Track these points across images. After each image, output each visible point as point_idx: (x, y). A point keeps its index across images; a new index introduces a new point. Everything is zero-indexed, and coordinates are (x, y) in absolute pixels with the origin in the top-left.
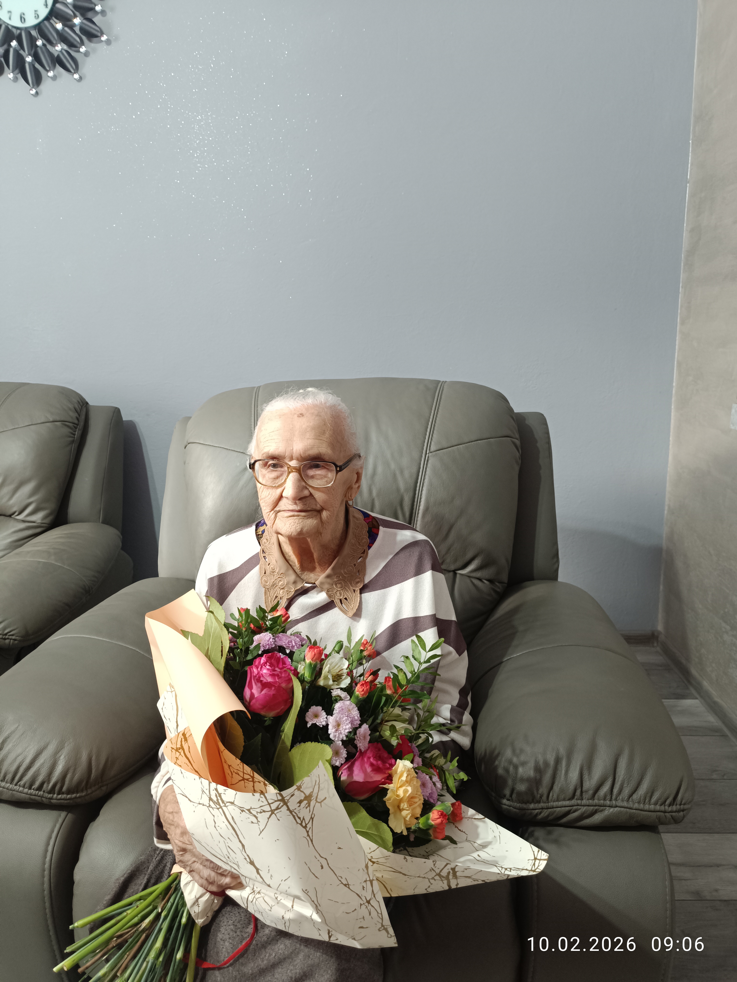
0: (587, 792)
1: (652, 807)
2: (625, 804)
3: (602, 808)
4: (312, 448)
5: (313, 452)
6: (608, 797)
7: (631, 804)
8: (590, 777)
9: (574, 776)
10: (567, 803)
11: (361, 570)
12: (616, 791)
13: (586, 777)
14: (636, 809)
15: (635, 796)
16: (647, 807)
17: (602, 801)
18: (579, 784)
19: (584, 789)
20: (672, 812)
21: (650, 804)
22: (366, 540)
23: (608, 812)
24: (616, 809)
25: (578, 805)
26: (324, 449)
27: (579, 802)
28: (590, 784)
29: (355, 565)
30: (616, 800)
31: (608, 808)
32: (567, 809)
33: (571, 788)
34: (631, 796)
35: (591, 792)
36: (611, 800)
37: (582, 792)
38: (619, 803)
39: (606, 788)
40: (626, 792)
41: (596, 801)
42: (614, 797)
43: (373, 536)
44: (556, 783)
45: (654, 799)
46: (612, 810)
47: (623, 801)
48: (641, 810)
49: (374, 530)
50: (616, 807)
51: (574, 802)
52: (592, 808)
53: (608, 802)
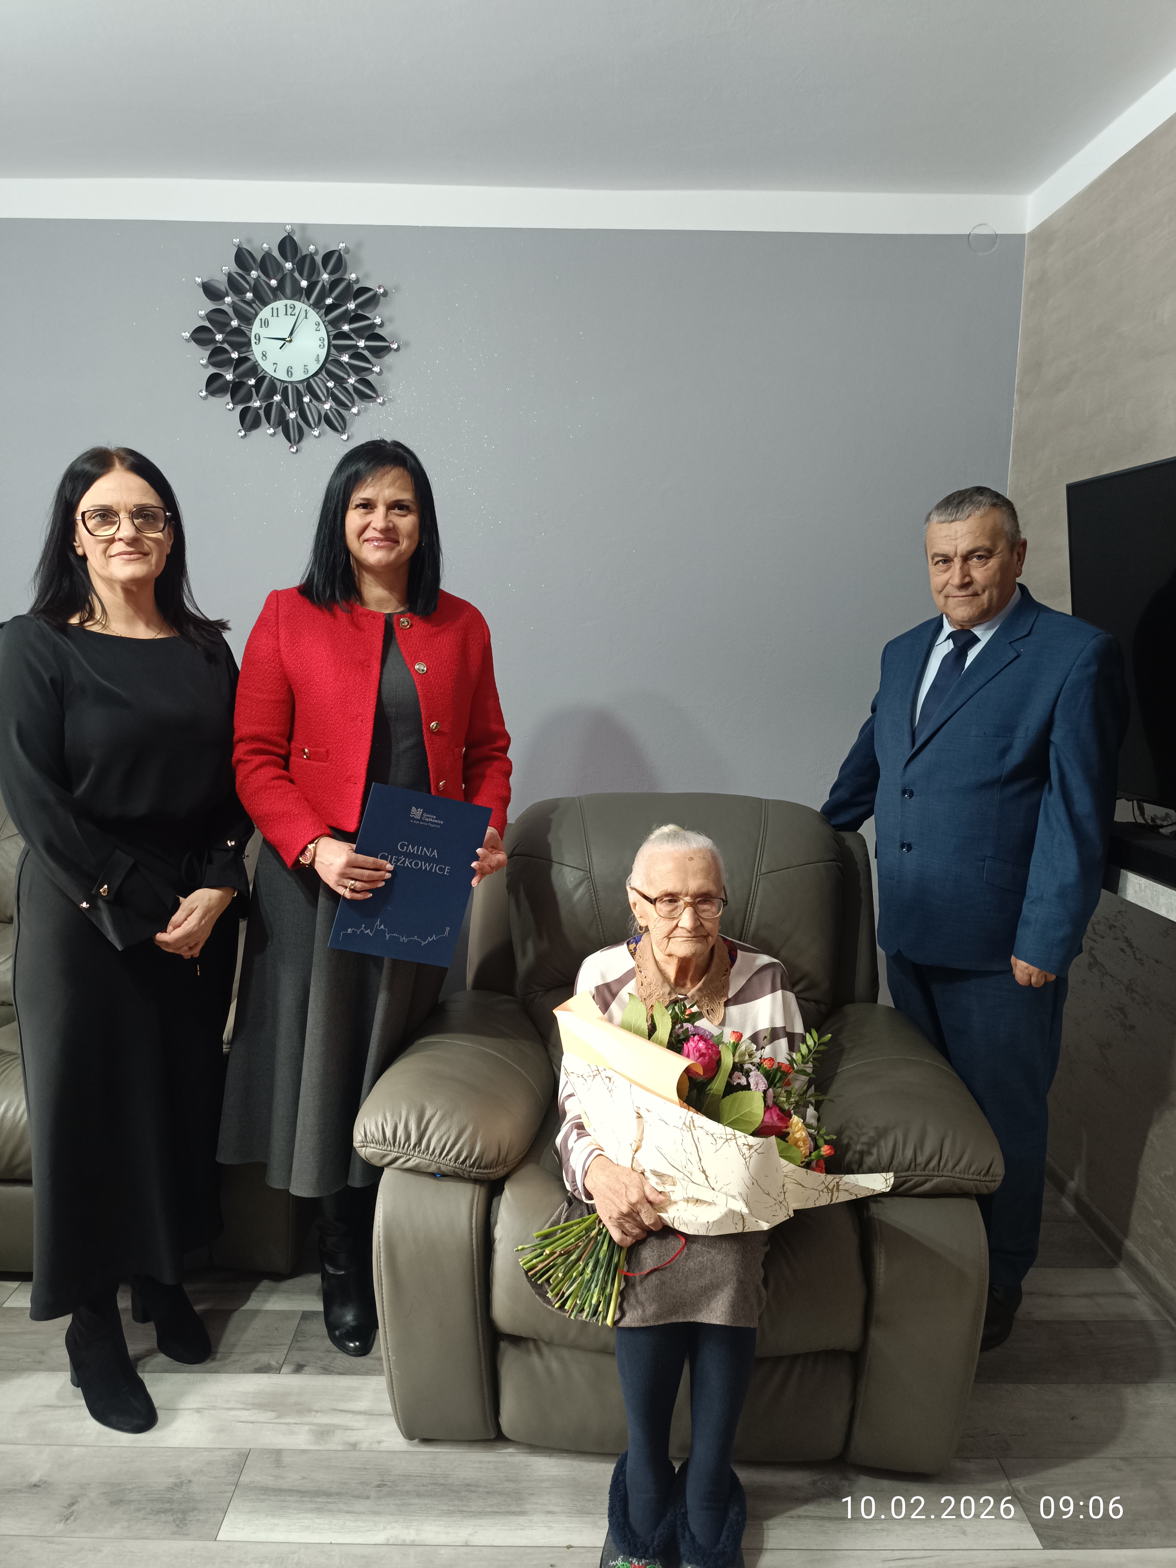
0: (920, 1164)
1: (970, 1177)
2: (950, 1174)
3: (931, 1178)
4: (703, 887)
5: (704, 890)
6: (936, 1169)
7: (953, 1174)
8: (922, 1155)
9: (909, 1154)
10: (904, 1174)
11: (726, 986)
12: (942, 1164)
13: (919, 1153)
14: (958, 1178)
15: (957, 1169)
16: (966, 1176)
17: (931, 1173)
18: (914, 1158)
19: (918, 1162)
20: (985, 1181)
21: (968, 1174)
22: (728, 960)
23: (936, 1180)
24: (942, 1178)
25: (913, 1176)
26: (711, 887)
27: (914, 1173)
28: (921, 1159)
29: (720, 981)
30: (942, 1171)
31: (935, 1178)
32: (904, 1179)
33: (907, 1162)
34: (954, 1167)
35: (923, 1165)
36: (938, 1171)
37: (915, 1165)
38: (945, 1174)
39: (934, 1162)
40: (950, 1165)
41: (927, 1172)
42: (941, 1169)
43: (733, 959)
44: (895, 1158)
45: (971, 1171)
46: (939, 1179)
47: (947, 1171)
48: (961, 1179)
49: (733, 953)
50: (942, 1176)
51: (909, 1173)
52: (923, 1178)
53: (936, 1173)
